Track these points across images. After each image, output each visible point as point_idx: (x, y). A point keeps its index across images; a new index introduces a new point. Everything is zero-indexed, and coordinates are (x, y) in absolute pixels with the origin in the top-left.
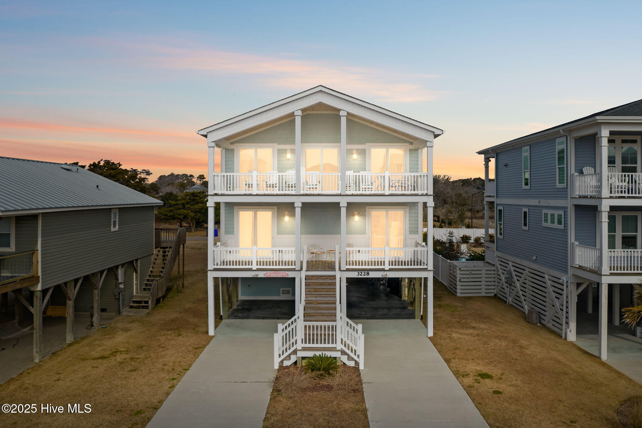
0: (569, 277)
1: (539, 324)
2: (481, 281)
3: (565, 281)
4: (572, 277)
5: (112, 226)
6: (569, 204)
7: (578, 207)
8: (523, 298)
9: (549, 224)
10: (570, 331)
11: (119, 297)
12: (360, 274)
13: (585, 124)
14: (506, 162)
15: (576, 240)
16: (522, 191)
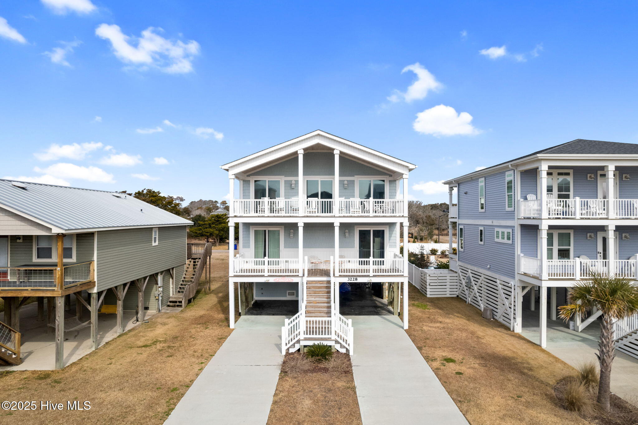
0: (516, 281)
1: (492, 319)
2: (446, 285)
3: (513, 285)
4: (518, 282)
5: (153, 242)
6: (516, 223)
7: (523, 226)
8: (479, 298)
9: (500, 240)
10: (517, 325)
11: (159, 298)
12: (350, 279)
13: (529, 160)
14: (466, 191)
15: (521, 252)
16: (479, 213)
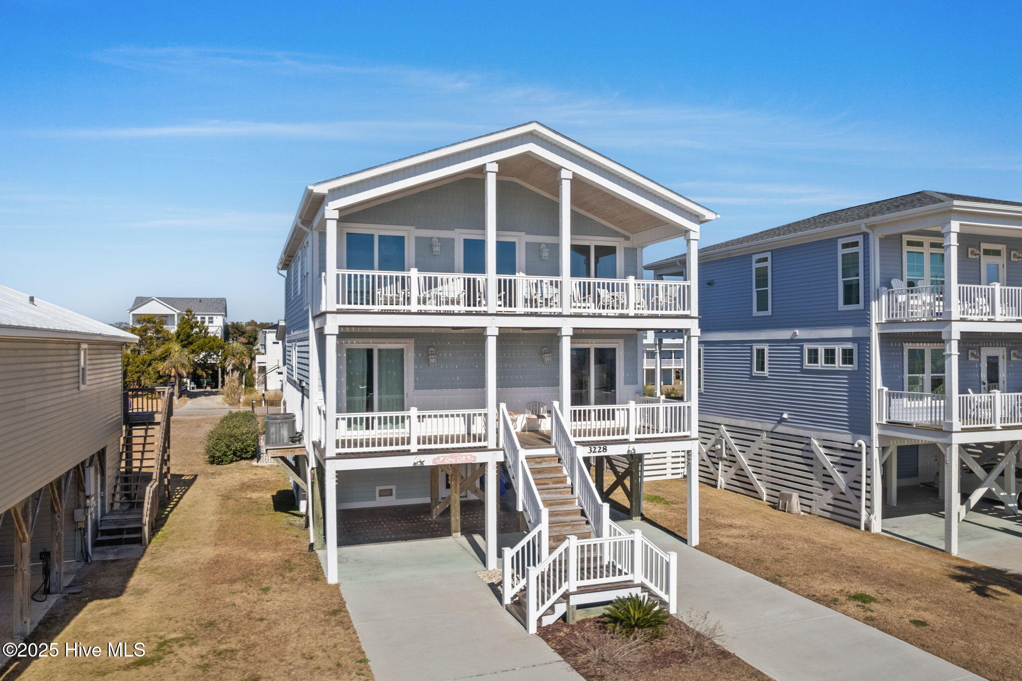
1: (802, 513)
2: (665, 457)
3: (864, 446)
4: (877, 439)
6: (873, 332)
8: (755, 477)
9: (820, 365)
10: (875, 518)
12: (593, 450)
15: (883, 384)
16: (751, 319)
